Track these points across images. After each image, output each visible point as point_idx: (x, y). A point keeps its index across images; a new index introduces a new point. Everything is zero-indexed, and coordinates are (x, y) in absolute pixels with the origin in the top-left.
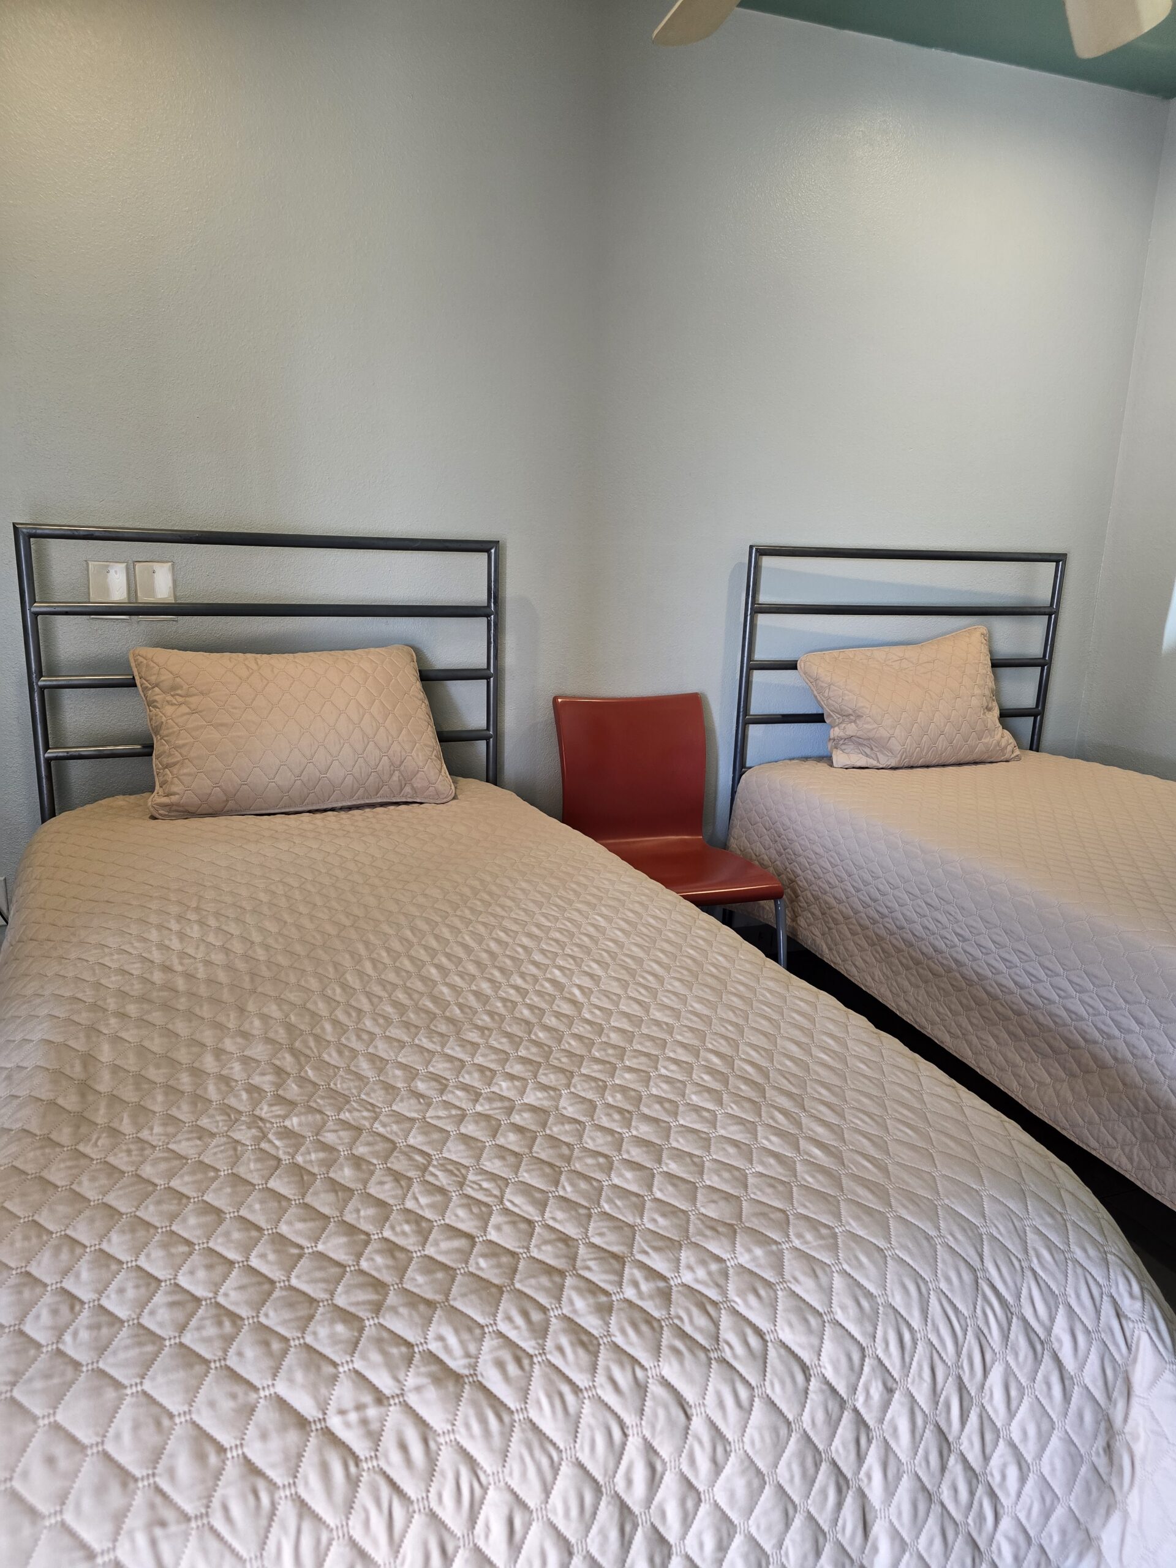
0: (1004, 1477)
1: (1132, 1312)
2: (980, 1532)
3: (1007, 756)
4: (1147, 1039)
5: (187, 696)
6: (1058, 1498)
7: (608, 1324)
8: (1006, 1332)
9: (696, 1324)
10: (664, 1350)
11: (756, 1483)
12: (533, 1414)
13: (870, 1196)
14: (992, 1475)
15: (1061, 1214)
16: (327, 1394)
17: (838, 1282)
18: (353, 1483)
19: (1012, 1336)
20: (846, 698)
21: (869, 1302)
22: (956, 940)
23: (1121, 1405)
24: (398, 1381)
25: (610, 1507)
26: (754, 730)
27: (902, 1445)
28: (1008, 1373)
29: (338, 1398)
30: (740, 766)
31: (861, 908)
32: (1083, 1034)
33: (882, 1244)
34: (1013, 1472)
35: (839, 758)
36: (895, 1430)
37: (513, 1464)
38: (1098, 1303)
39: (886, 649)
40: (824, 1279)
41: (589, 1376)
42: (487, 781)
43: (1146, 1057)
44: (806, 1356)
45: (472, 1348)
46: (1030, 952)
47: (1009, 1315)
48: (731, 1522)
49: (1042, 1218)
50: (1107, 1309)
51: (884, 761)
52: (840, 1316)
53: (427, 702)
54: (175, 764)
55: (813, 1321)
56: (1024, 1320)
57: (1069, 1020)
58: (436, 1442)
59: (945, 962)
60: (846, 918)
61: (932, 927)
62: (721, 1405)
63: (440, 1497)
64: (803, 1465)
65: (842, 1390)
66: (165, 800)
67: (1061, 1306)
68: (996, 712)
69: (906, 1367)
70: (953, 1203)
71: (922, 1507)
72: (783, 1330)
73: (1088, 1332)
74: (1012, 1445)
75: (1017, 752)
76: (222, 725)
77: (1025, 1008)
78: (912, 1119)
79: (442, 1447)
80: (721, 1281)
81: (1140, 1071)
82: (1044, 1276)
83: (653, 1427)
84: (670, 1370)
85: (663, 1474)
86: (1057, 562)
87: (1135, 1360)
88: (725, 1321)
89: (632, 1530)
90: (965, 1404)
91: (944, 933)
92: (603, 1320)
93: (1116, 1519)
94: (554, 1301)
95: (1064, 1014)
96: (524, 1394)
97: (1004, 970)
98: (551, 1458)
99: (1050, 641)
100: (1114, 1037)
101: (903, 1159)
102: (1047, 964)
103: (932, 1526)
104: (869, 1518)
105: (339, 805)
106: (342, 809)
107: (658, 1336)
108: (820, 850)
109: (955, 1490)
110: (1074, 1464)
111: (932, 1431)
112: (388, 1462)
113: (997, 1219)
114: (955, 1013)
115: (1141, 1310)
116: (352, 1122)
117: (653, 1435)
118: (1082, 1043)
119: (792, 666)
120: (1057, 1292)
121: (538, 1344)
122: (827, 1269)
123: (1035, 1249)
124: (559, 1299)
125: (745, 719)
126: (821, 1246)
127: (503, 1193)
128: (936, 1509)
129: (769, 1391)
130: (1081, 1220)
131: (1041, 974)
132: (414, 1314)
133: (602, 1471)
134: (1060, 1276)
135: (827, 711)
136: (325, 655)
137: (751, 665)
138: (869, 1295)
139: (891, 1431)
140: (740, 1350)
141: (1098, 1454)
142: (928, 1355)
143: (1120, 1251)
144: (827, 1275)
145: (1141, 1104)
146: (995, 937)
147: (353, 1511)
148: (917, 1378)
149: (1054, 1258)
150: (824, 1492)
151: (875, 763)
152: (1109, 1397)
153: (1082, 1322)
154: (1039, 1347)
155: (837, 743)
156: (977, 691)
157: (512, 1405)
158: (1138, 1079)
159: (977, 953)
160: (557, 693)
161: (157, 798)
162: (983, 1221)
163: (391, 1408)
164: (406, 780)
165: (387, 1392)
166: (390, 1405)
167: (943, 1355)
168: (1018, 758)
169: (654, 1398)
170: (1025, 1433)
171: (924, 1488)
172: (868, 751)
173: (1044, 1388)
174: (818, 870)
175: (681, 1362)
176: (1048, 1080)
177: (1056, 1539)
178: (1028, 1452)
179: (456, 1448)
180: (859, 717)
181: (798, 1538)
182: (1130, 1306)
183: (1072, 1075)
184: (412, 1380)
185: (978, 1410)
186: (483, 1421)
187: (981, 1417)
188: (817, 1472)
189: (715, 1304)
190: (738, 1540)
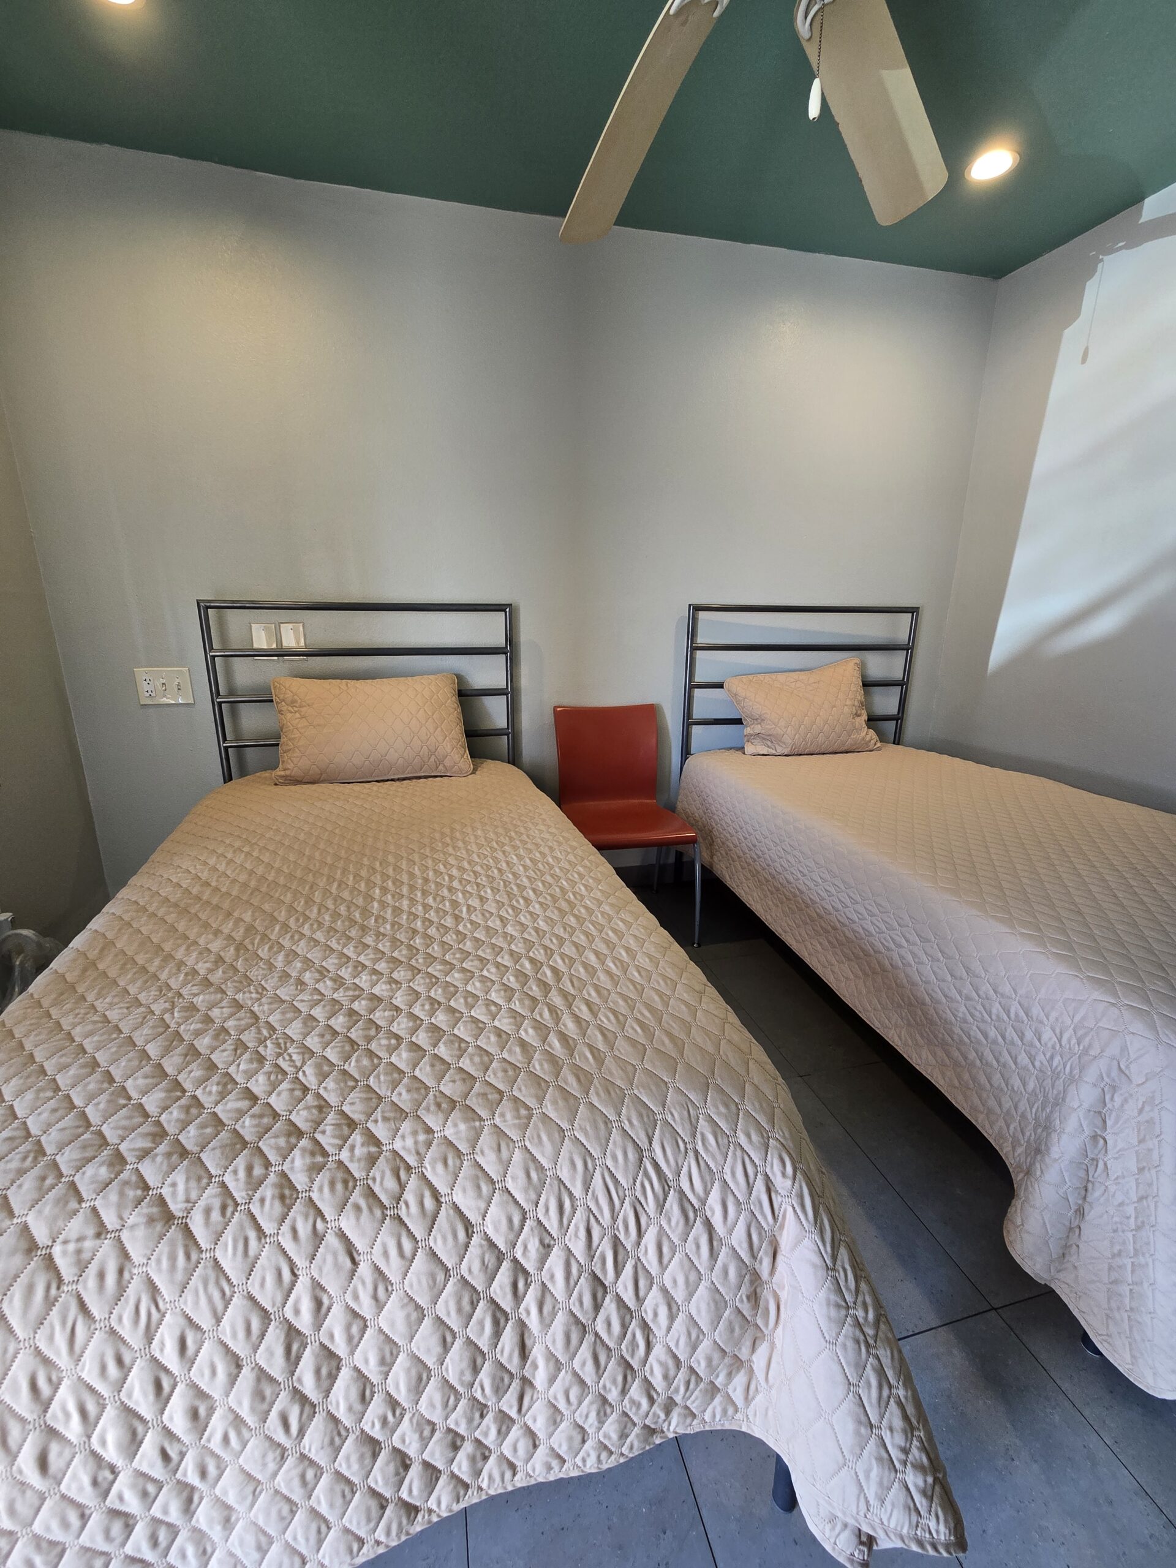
0: (656, 1315)
1: (783, 1188)
2: (632, 1356)
3: (871, 747)
4: (912, 953)
5: (300, 707)
6: (704, 1334)
7: (312, 1181)
8: (661, 1202)
9: (384, 1185)
10: (349, 1206)
11: (414, 1316)
12: (218, 1255)
13: (575, 1084)
14: (646, 1312)
15: (737, 1104)
16: (63, 1226)
17: (518, 1156)
18: (50, 1302)
19: (667, 1205)
20: (754, 707)
21: (538, 1175)
22: (799, 876)
23: (766, 1262)
24: (121, 1218)
25: (278, 1331)
26: (695, 729)
27: (558, 1288)
28: (661, 1232)
29: (70, 1230)
30: (686, 752)
31: (747, 851)
32: (872, 945)
33: (565, 1125)
34: (663, 1311)
35: (749, 749)
36: (552, 1277)
37: (188, 1294)
38: (751, 1181)
39: (787, 674)
40: (505, 1153)
41: (276, 1225)
42: (509, 763)
43: (911, 966)
44: (473, 1217)
45: (194, 1195)
46: (842, 886)
47: (667, 1188)
48: (395, 1344)
49: (717, 1108)
50: (759, 1186)
51: (780, 750)
52: (510, 1185)
53: (459, 710)
54: (290, 750)
55: (485, 1188)
56: (681, 1193)
57: (864, 936)
58: (130, 1272)
59: (792, 890)
60: (739, 857)
61: (786, 865)
62: (386, 1254)
63: (120, 1319)
64: (459, 1302)
65: (501, 1245)
66: (283, 773)
67: (717, 1182)
68: (865, 717)
69: (564, 1228)
70: (641, 1093)
71: (575, 1337)
72: (457, 1194)
73: (738, 1203)
74: (665, 1291)
75: (879, 744)
76: (318, 725)
77: (838, 926)
78: (649, 1020)
79: (134, 1277)
80: (422, 1150)
81: (907, 976)
82: (704, 1155)
83: (320, 1270)
84: (347, 1223)
85: (329, 1309)
86: (913, 613)
87: (782, 1227)
88: (413, 1183)
89: (299, 1348)
90: (620, 1258)
91: (792, 870)
92: (310, 1178)
93: (763, 1349)
94: (279, 1159)
95: (861, 931)
96: (218, 1237)
97: (827, 897)
98: (223, 1293)
99: (908, 669)
100: (892, 950)
101: (621, 1053)
102: (852, 895)
103: (585, 1352)
104: (528, 1342)
105: (396, 777)
106: (398, 779)
107: (347, 1194)
108: (725, 811)
109: (609, 1324)
110: (717, 1308)
111: (586, 1279)
112: (85, 1288)
113: (675, 1109)
114: (798, 926)
115: (790, 1187)
116: (241, 1002)
117: (321, 1276)
118: (872, 952)
119: (720, 686)
120: (715, 1170)
121: (248, 1194)
122: (511, 1145)
123: (703, 1135)
124: (285, 1158)
125: (689, 721)
126: (514, 1125)
127: (304, 1063)
128: (589, 1338)
129: (432, 1244)
130: (755, 1111)
131: (848, 902)
132: (165, 1162)
133: (271, 1303)
134: (719, 1157)
135: (743, 717)
136: (393, 681)
137: (691, 686)
138: (541, 1168)
139: (548, 1277)
140: (414, 1208)
141: (741, 1301)
142: (585, 1218)
143: (784, 1137)
144: (509, 1150)
145: (906, 1000)
146: (821, 874)
147: (42, 1326)
148: (573, 1237)
149: (717, 1142)
150: (481, 1324)
151: (774, 752)
152: (754, 1257)
153: (735, 1196)
154: (691, 1215)
155: (750, 738)
156: (848, 702)
157: (204, 1245)
158: (905, 981)
159: (812, 885)
160: (556, 705)
161: (279, 772)
162: (661, 1109)
163: (106, 1241)
164: (440, 762)
165: (110, 1227)
166: (106, 1239)
167: (600, 1219)
168: (879, 749)
169: (327, 1246)
170: (675, 1282)
171: (577, 1321)
172: (769, 743)
173: (694, 1247)
174: (724, 824)
175: (358, 1219)
176: (852, 977)
177: (703, 1364)
178: (679, 1295)
179: (145, 1278)
180: (763, 720)
181: (457, 1358)
182: (782, 1184)
183: (865, 974)
184: (135, 1218)
185: (633, 1262)
186: (173, 1258)
187: (635, 1267)
188: (474, 1309)
189: (409, 1168)
190: (402, 1360)
